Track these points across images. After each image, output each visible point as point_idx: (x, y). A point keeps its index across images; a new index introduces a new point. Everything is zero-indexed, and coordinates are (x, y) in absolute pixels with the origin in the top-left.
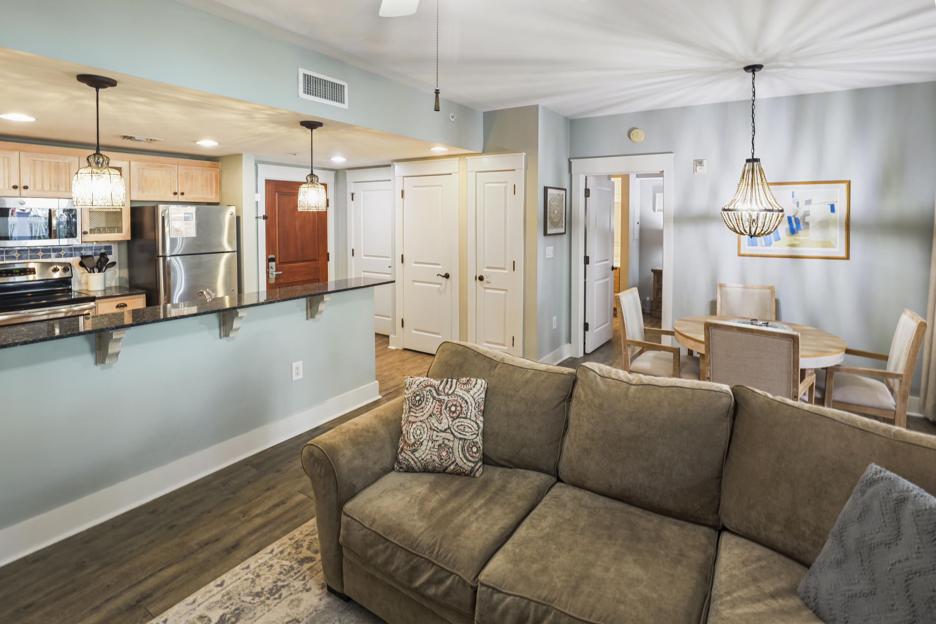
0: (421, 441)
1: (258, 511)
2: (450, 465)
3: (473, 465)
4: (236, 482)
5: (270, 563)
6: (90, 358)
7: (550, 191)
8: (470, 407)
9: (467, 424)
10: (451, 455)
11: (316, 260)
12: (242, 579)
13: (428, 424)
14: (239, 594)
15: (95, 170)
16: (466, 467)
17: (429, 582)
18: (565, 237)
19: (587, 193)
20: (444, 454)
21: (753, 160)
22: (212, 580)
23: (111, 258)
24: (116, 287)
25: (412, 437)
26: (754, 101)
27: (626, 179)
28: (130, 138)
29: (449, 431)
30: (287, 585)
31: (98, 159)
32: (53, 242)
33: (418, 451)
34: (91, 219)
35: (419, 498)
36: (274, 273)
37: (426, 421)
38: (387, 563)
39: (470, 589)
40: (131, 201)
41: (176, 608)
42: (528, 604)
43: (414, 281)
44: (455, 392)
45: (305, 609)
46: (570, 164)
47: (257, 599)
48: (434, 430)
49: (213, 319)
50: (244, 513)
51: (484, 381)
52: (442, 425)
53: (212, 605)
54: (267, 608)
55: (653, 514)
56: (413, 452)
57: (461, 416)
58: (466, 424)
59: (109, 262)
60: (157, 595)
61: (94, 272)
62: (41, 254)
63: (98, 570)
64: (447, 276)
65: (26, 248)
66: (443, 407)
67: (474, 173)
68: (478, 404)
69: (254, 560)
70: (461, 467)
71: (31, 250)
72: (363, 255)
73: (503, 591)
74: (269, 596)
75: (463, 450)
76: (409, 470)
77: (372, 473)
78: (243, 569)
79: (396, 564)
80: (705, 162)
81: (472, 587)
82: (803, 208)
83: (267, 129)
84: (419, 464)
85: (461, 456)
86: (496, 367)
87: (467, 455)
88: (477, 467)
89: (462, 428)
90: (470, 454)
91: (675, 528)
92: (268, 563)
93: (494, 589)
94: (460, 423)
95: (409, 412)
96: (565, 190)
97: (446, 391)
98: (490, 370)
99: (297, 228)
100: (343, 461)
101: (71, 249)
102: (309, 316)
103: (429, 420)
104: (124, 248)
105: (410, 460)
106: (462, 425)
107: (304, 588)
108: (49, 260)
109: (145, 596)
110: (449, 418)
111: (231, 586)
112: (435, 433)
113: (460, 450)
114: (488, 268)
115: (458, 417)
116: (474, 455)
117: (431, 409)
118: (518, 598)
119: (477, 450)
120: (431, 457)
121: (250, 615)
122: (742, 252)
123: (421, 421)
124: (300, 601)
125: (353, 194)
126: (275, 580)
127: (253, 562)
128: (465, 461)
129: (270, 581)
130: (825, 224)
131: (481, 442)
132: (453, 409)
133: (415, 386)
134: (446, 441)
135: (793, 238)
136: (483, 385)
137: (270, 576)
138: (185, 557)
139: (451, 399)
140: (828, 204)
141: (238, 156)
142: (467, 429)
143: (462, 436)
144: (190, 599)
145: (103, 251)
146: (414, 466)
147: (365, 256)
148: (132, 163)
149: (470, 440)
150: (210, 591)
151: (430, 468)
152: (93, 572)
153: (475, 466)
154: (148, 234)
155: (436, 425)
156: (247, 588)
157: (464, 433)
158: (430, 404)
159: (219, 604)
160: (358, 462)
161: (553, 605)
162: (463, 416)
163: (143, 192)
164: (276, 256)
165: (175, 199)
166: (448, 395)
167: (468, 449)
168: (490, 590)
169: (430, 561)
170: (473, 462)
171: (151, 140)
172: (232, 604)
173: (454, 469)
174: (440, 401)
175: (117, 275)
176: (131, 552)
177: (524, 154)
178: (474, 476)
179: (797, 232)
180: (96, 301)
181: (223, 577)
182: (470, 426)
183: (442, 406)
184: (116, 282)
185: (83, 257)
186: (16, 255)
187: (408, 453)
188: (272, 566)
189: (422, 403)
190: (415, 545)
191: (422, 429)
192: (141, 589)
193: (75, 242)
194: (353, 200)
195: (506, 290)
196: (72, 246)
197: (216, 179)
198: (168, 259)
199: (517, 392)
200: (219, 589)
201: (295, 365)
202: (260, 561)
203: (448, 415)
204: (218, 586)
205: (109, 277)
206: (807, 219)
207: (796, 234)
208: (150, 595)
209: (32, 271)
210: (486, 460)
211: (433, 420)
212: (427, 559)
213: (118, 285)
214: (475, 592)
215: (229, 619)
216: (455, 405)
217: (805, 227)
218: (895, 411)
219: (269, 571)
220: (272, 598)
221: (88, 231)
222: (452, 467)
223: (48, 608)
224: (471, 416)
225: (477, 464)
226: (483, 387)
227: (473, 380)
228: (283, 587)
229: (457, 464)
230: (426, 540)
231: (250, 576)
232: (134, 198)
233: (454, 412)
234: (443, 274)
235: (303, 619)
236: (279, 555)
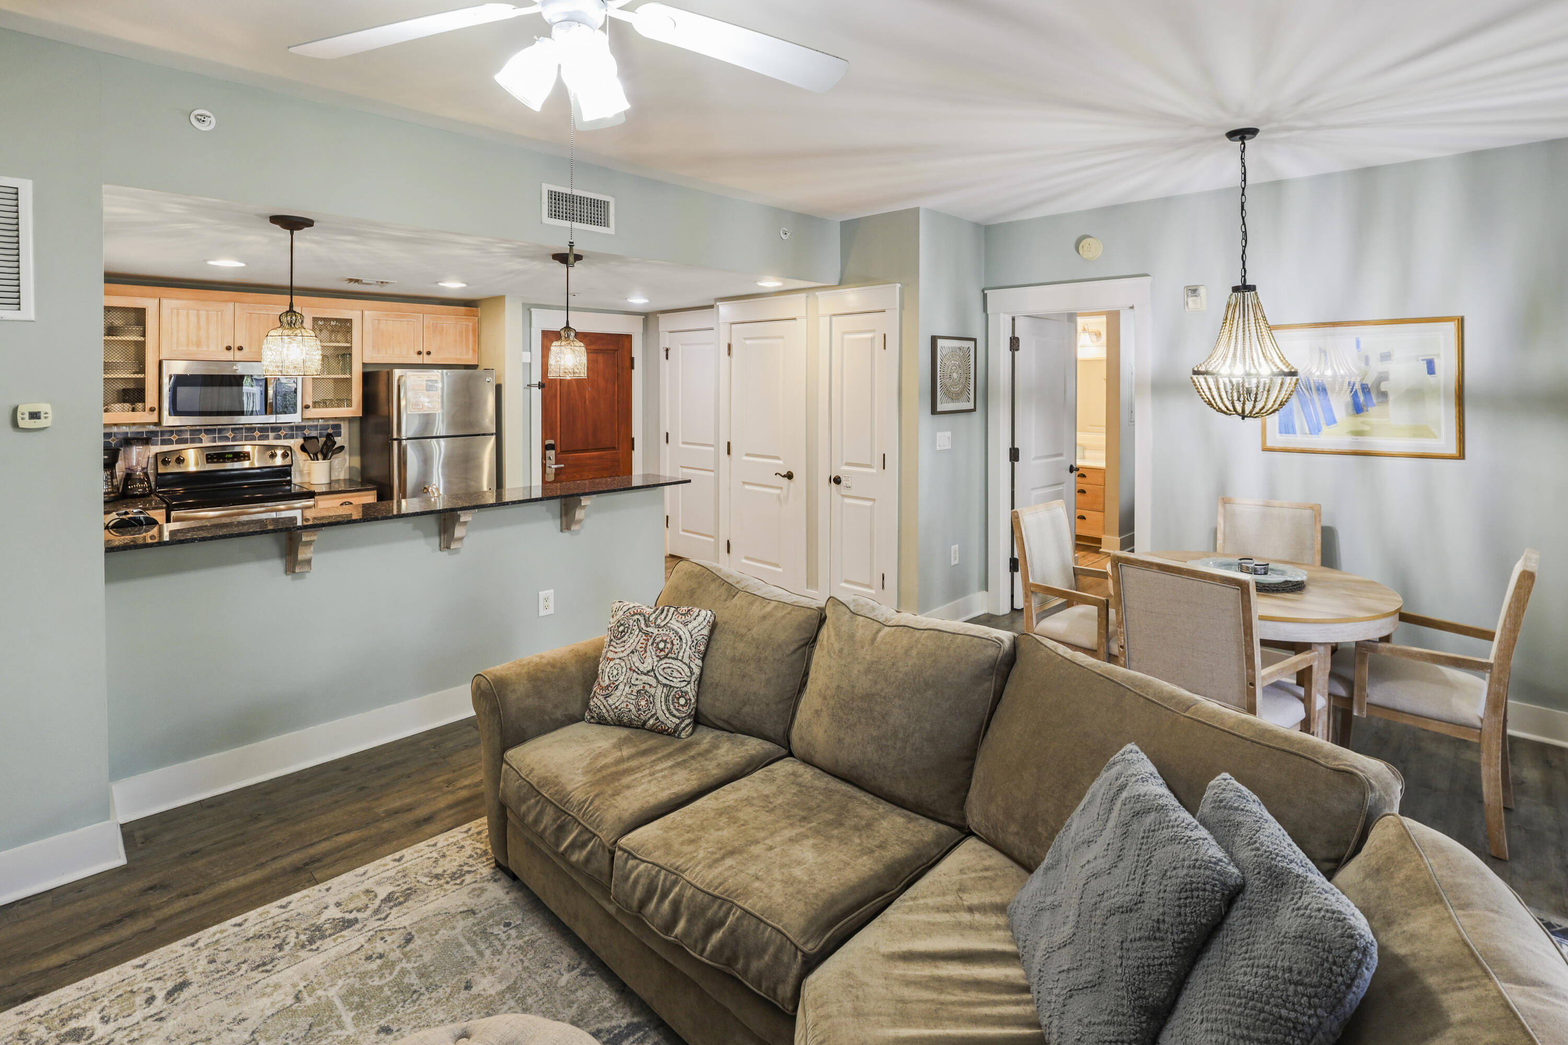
0: (617, 683)
1: (466, 782)
2: (649, 719)
3: (677, 721)
4: (450, 744)
5: (462, 843)
6: (278, 565)
7: (940, 343)
8: (684, 646)
9: (677, 667)
10: (651, 706)
11: (614, 448)
12: (425, 857)
13: (628, 662)
14: (416, 874)
15: (286, 332)
16: (669, 724)
17: (573, 846)
18: (977, 417)
19: (1014, 344)
20: (643, 703)
21: (1244, 288)
22: (390, 854)
23: (339, 441)
24: (345, 480)
25: (606, 677)
26: (1243, 189)
27: (1113, 318)
28: (357, 281)
29: (652, 674)
30: (475, 871)
31: (291, 318)
32: (272, 419)
33: (612, 697)
34: (314, 388)
35: (596, 752)
36: (553, 466)
37: (626, 659)
38: (537, 821)
39: (607, 854)
40: (363, 363)
41: (344, 877)
42: (658, 872)
43: (744, 483)
44: (669, 625)
45: (487, 900)
46: (985, 296)
47: (435, 882)
48: (634, 671)
49: (431, 521)
50: (449, 783)
51: (709, 613)
52: (645, 665)
53: (383, 880)
54: (442, 893)
55: (886, 803)
56: (607, 697)
57: (670, 655)
58: (675, 667)
59: (336, 446)
60: (328, 860)
61: (318, 460)
62: (257, 434)
63: (272, 825)
64: (790, 476)
65: (241, 426)
66: (650, 643)
67: (828, 318)
68: (695, 642)
69: (444, 838)
70: (662, 723)
71: (246, 428)
72: (680, 442)
73: (639, 856)
74: (449, 880)
75: (666, 700)
76: (601, 721)
77: (550, 718)
78: (429, 846)
79: (544, 822)
80: (1202, 291)
81: (609, 851)
82: (1376, 367)
83: (517, 264)
84: (611, 713)
85: (664, 707)
86: (734, 596)
87: (672, 707)
88: (683, 725)
89: (669, 671)
90: (675, 706)
91: (900, 820)
92: (459, 844)
93: (630, 853)
94: (668, 665)
95: (609, 646)
96: (975, 340)
97: (659, 621)
98: (725, 600)
99: (587, 402)
100: (512, 697)
101: (291, 428)
102: (564, 527)
103: (630, 658)
104: (356, 426)
105: (602, 707)
106: (669, 668)
107: (492, 878)
108: (266, 442)
109: (313, 861)
110: (654, 657)
111: (410, 863)
112: (635, 674)
113: (663, 700)
114: (848, 464)
115: (666, 657)
116: (681, 708)
117: (635, 644)
118: (650, 865)
119: (686, 702)
120: (627, 705)
121: (422, 898)
122: (1269, 444)
123: (620, 658)
124: (483, 890)
125: (667, 350)
126: (462, 863)
127: (442, 840)
128: (668, 715)
129: (456, 864)
130: (1416, 395)
131: (694, 693)
132: (661, 645)
133: (621, 613)
134: (647, 687)
135: (1360, 419)
136: (707, 618)
137: (457, 858)
138: (368, 824)
139: (661, 632)
140: (1423, 360)
141: (498, 300)
142: (675, 674)
143: (668, 682)
144: (361, 870)
145: (330, 431)
146: (606, 715)
147: (684, 443)
148: (366, 313)
149: (677, 688)
150: (385, 865)
151: (625, 720)
152: (266, 827)
153: (681, 723)
154: (383, 410)
155: (636, 665)
156: (427, 868)
157: (671, 679)
158: (635, 636)
159: (392, 880)
160: (532, 702)
161: (684, 875)
162: (673, 656)
163: (378, 351)
164: (556, 441)
165: (418, 360)
166: (659, 627)
167: (673, 700)
168: (626, 855)
169: (576, 820)
170: (678, 718)
171: (382, 282)
172: (405, 883)
173: (654, 725)
174: (647, 634)
175: (347, 464)
176: (311, 811)
177: (899, 285)
178: (679, 737)
179: (1365, 408)
180: (316, 497)
181: (404, 851)
182: (680, 669)
183: (648, 640)
184: (345, 475)
185: (306, 439)
186: (230, 434)
187: (601, 698)
188: (463, 847)
189: (624, 635)
190: (565, 800)
191: (620, 669)
192: (312, 851)
193: (295, 418)
194: (667, 358)
195: (874, 500)
196: (293, 424)
197: (474, 330)
198: (404, 442)
199: (749, 630)
200: (397, 863)
201: (542, 594)
202: (451, 840)
203: (653, 653)
204: (395, 860)
205: (337, 467)
206: (1384, 387)
207: (1364, 413)
208: (319, 860)
209: (246, 456)
210: (698, 719)
211: (635, 658)
212: (574, 818)
213: (347, 477)
214: (613, 858)
215: (397, 898)
216: (665, 642)
217: (1380, 400)
218: (1481, 729)
219: (458, 852)
220: (452, 883)
221: (311, 404)
222: (651, 722)
223: (214, 857)
224: (683, 657)
225: (683, 721)
226: (706, 621)
227: (696, 610)
228: (469, 872)
229: (657, 718)
230: (578, 796)
231: (435, 855)
232: (366, 361)
233: (662, 650)
234: (785, 473)
235: (481, 911)
236: (475, 836)
